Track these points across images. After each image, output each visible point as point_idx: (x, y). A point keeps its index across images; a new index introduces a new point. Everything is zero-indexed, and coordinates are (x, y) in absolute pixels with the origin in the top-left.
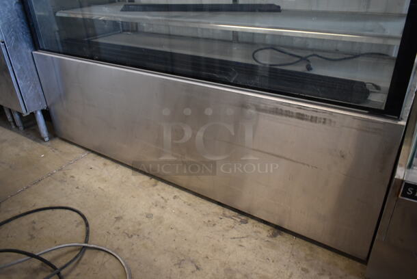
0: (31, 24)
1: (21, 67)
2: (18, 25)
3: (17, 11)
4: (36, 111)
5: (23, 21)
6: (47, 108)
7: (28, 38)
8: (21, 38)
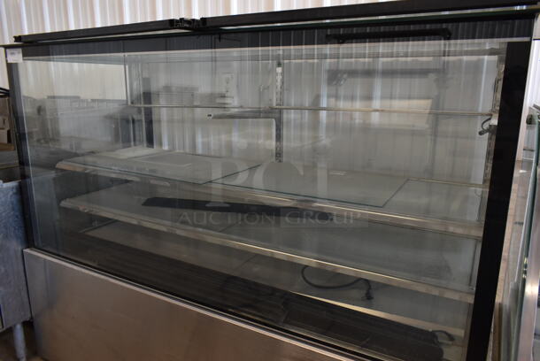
0: (27, 216)
1: (6, 271)
2: (11, 220)
3: (12, 204)
4: (15, 326)
5: (17, 213)
6: (32, 318)
7: (20, 233)
8: (12, 234)
